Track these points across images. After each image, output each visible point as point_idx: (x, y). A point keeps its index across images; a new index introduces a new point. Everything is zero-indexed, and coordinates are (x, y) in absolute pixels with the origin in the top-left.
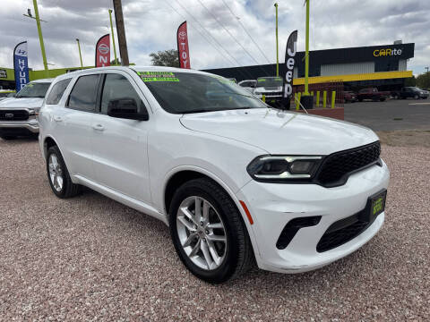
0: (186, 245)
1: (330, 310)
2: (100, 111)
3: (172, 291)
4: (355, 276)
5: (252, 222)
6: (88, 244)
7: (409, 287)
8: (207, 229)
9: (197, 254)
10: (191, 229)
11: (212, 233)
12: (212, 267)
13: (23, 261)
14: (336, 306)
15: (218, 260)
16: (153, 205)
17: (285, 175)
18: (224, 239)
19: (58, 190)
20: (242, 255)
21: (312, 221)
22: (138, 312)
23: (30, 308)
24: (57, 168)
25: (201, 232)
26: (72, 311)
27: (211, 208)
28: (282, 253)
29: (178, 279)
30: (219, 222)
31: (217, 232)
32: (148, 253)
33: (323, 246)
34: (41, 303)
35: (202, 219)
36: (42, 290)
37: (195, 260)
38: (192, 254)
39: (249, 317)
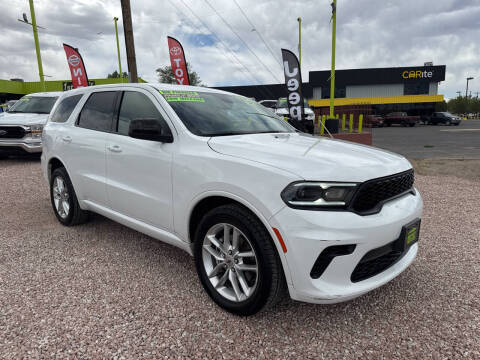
0: (212, 276)
1: (364, 342)
2: (116, 130)
3: (199, 324)
4: (389, 308)
5: (285, 250)
6: (103, 274)
7: (444, 320)
8: (237, 258)
9: (224, 285)
10: (218, 258)
11: (241, 263)
12: (241, 298)
13: (32, 293)
14: (371, 339)
15: (248, 292)
16: (175, 233)
17: (320, 202)
18: (255, 269)
19: (63, 216)
20: (274, 284)
21: (346, 249)
22: (164, 345)
23: (47, 342)
24: (63, 193)
25: (229, 262)
26: (92, 344)
27: (241, 236)
28: (316, 282)
29: (204, 311)
30: (250, 250)
31: (247, 261)
32: (170, 285)
33: (358, 275)
34: (59, 336)
35: (230, 247)
36: (57, 323)
37: (221, 291)
38: (219, 286)
39: (281, 349)
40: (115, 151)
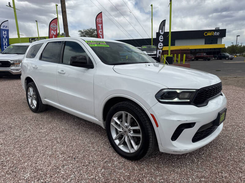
0: (116, 139)
1: (199, 174)
2: (62, 62)
3: (110, 165)
4: (210, 155)
5: (157, 126)
6: (56, 138)
7: (239, 161)
8: (130, 130)
9: (122, 144)
10: (119, 130)
11: (132, 132)
12: (132, 151)
13: (18, 148)
14: (202, 172)
15: (136, 148)
16: (95, 116)
17: (176, 100)
18: (140, 136)
19: (33, 107)
20: (151, 144)
21: (190, 125)
22: (92, 177)
23: (29, 176)
24: (33, 95)
25: (125, 132)
26: (54, 177)
27: (132, 118)
28: (174, 143)
29: (112, 158)
30: (137, 126)
31: (135, 131)
32: (92, 144)
33: (195, 139)
34: (35, 173)
35: (126, 124)
36: (34, 165)
37: (121, 147)
38: (119, 144)
39: (155, 178)
40: (62, 73)
